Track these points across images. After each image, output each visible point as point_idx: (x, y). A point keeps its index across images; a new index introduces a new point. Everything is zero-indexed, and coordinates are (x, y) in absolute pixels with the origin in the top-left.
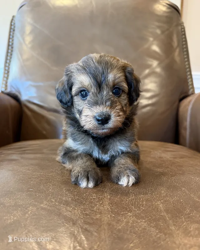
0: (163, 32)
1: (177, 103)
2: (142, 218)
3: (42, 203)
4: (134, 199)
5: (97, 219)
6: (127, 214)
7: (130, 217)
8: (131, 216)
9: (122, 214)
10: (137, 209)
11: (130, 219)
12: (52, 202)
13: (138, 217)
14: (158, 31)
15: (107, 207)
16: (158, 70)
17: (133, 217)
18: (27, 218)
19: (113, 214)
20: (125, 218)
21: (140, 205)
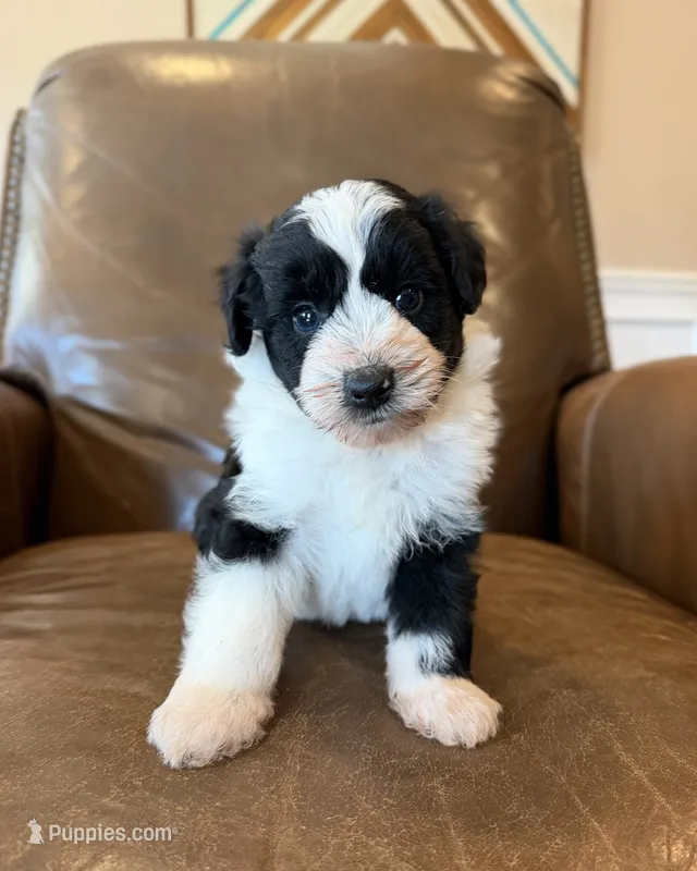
0: (507, 172)
2: (383, 832)
3: (106, 793)
4: (368, 773)
5: (256, 841)
6: (341, 820)
7: (349, 831)
8: (352, 827)
9: (329, 823)
10: (373, 805)
11: (349, 837)
12: (135, 788)
13: (372, 830)
14: (493, 171)
15: (289, 801)
17: (357, 831)
19: (303, 823)
20: (335, 835)
21: (383, 792)
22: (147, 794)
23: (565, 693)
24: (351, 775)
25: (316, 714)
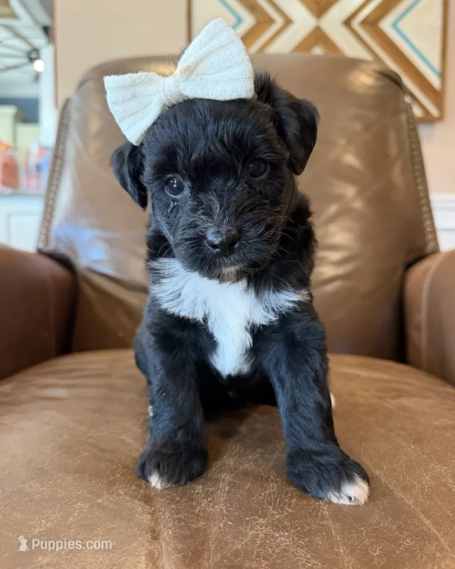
0: (367, 128)
1: (399, 273)
2: (285, 528)
3: (101, 496)
4: (274, 493)
5: (198, 528)
6: (256, 520)
7: (261, 527)
8: (263, 524)
9: (248, 521)
10: (278, 512)
11: (261, 530)
12: (119, 495)
13: (277, 527)
14: (358, 126)
15: (220, 507)
16: (358, 204)
17: (266, 527)
18: (72, 524)
19: (230, 520)
20: (252, 529)
21: (285, 505)
22: (127, 498)
23: (413, 447)
24: (263, 494)
25: (239, 457)
